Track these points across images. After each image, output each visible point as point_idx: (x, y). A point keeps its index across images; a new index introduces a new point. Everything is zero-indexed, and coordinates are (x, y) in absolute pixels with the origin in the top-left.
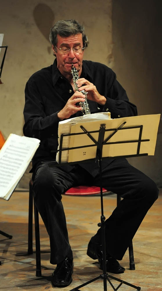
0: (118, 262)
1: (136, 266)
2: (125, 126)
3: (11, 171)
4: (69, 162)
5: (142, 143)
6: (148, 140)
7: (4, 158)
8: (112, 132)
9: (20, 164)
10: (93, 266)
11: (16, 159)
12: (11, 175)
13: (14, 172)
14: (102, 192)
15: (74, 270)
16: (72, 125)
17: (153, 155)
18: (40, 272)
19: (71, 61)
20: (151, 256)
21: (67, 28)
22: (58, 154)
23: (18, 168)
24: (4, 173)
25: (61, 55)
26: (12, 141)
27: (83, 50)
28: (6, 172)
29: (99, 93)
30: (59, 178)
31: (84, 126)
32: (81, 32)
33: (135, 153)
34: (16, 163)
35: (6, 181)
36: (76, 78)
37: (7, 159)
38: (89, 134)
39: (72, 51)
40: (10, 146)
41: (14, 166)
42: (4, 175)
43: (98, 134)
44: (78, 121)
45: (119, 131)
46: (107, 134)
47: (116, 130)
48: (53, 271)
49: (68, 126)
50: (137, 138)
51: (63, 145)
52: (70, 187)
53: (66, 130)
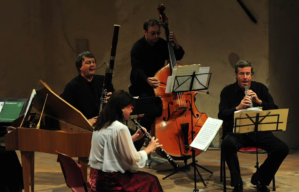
0: (267, 187)
1: (276, 189)
2: (270, 114)
3: (208, 137)
4: (240, 133)
5: (279, 124)
6: (282, 122)
7: (205, 130)
8: (263, 117)
9: (212, 133)
10: (253, 189)
11: (210, 131)
12: (208, 139)
13: (209, 137)
14: (257, 151)
15: (243, 190)
16: (241, 113)
17: (285, 130)
18: (226, 190)
19: (245, 81)
20: (285, 184)
21: (243, 63)
22: (234, 129)
23: (211, 135)
24: (204, 138)
25: (240, 78)
26: (209, 121)
27: (251, 75)
28: (205, 137)
29: (259, 98)
30: (236, 142)
31: (248, 114)
32: (251, 66)
33: (276, 129)
34: (210, 133)
35: (205, 142)
36: (247, 90)
37: (206, 130)
38: (250, 118)
39: (245, 75)
40: (208, 123)
41: (210, 134)
42: (204, 139)
43: (255, 118)
44: (245, 111)
45: (267, 117)
46: (260, 119)
47: (265, 117)
48: (232, 191)
49: (239, 114)
50: (276, 121)
51: (237, 124)
52: (241, 147)
53: (238, 116)
